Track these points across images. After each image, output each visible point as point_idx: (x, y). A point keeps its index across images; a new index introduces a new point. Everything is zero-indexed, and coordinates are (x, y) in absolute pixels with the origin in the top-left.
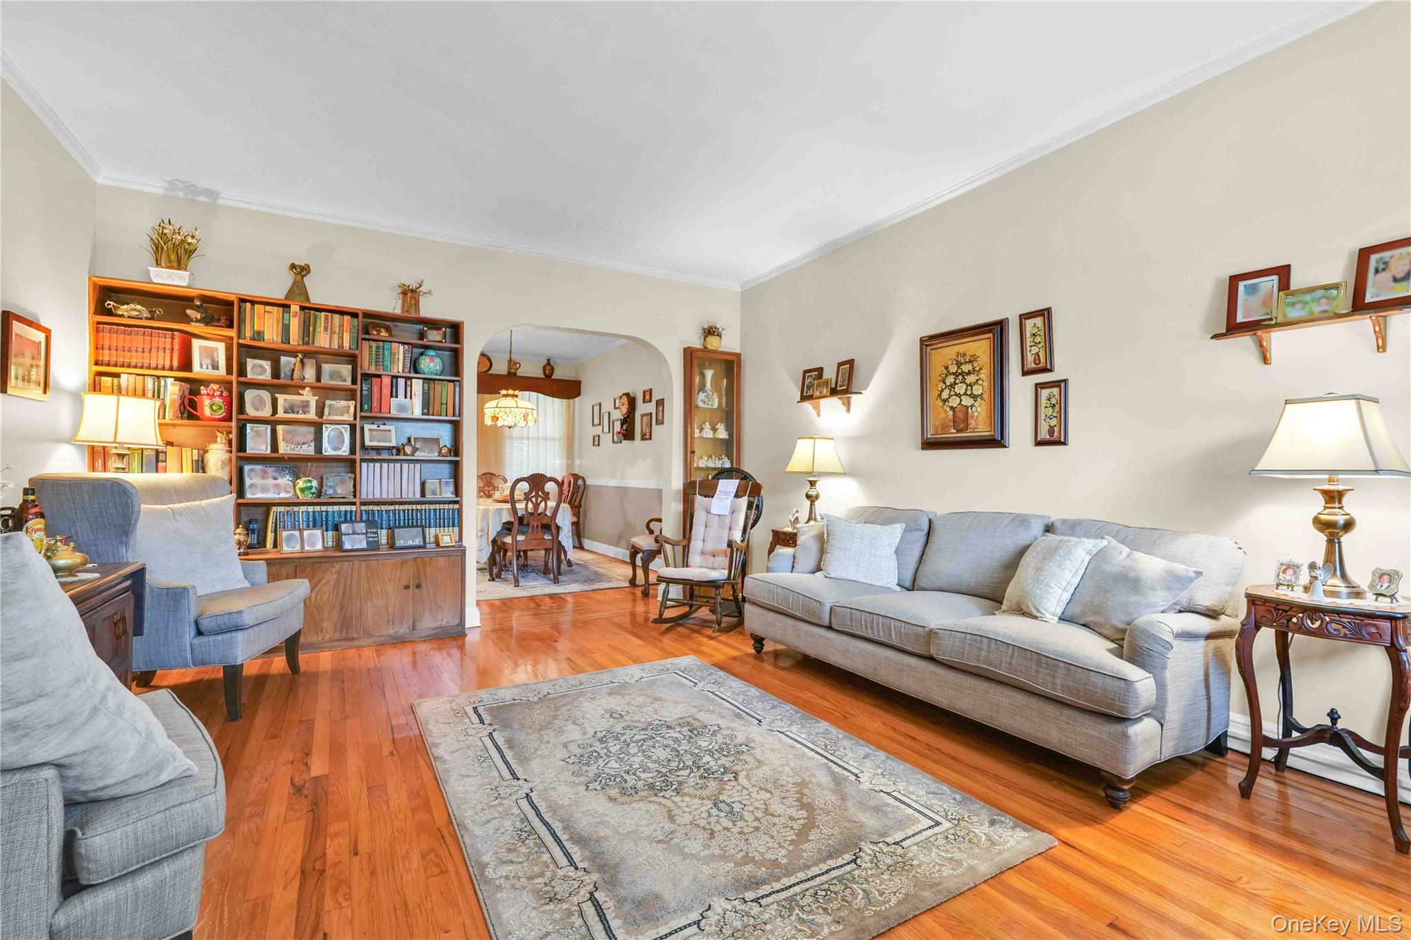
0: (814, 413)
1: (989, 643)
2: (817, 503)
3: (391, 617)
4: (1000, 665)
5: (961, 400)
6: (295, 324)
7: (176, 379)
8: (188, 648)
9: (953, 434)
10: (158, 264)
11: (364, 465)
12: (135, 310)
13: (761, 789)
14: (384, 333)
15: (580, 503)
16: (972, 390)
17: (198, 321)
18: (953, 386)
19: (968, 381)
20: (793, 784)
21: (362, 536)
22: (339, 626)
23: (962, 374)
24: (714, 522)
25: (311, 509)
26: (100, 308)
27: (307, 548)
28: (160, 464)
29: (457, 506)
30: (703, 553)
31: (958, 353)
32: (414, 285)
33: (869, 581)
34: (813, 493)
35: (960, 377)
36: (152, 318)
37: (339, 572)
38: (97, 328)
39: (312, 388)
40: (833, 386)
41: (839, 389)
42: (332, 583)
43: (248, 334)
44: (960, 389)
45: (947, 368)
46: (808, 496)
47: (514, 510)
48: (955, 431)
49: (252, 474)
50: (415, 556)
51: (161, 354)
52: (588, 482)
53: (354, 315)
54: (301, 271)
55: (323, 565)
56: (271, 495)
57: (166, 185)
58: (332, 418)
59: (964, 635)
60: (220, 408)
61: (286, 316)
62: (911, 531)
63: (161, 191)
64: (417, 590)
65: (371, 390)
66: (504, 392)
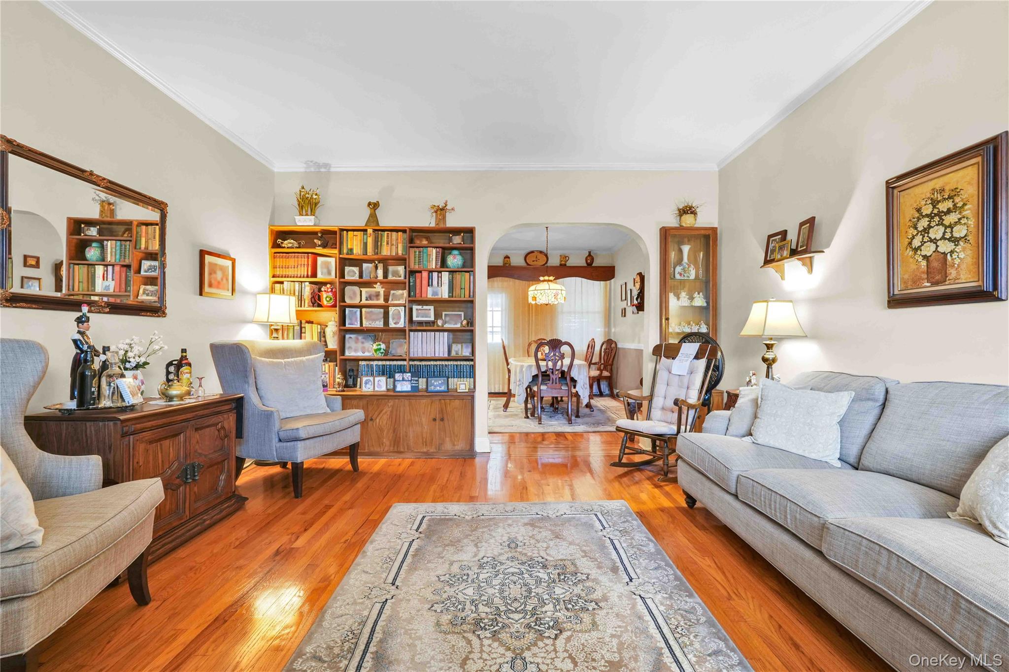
0: (778, 276)
1: (889, 558)
2: (774, 366)
3: (424, 440)
4: (902, 592)
5: (937, 246)
6: (370, 241)
7: (311, 283)
8: (274, 449)
9: (927, 288)
10: (301, 215)
11: (412, 334)
12: (290, 243)
13: (570, 657)
14: (425, 242)
15: (613, 362)
16: (952, 232)
17: (319, 246)
18: (926, 230)
19: (946, 223)
20: (606, 662)
21: (408, 383)
22: (392, 443)
23: (940, 214)
24: (675, 381)
25: (380, 363)
26: (275, 245)
27: (376, 389)
28: (303, 335)
29: (472, 363)
30: (663, 409)
31: (933, 189)
32: (441, 205)
33: (800, 452)
34: (769, 356)
35: (937, 219)
36: (299, 247)
37: (393, 407)
38: (274, 256)
39: (381, 283)
40: (794, 247)
41: (799, 249)
42: (389, 413)
43: (345, 251)
44: (937, 232)
45: (919, 210)
46: (765, 360)
47: (538, 366)
48: (929, 284)
49: (350, 340)
50: (440, 398)
51: (303, 268)
52: (619, 346)
53: (404, 231)
54: (374, 206)
55: (383, 401)
56: (360, 354)
57: (305, 166)
58: (392, 302)
59: (859, 538)
60: (331, 299)
61: (365, 236)
62: (861, 400)
63: (303, 170)
64: (441, 422)
65: (415, 282)
66: (542, 278)
